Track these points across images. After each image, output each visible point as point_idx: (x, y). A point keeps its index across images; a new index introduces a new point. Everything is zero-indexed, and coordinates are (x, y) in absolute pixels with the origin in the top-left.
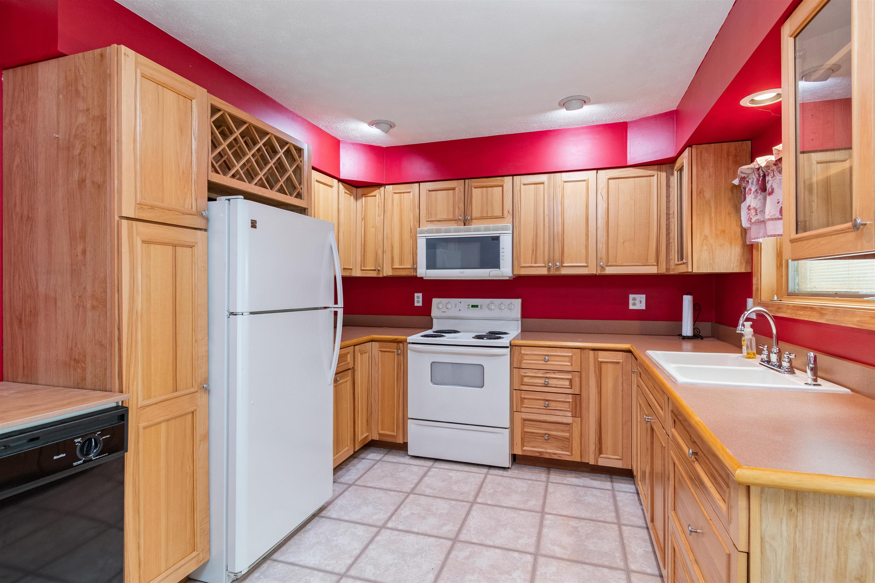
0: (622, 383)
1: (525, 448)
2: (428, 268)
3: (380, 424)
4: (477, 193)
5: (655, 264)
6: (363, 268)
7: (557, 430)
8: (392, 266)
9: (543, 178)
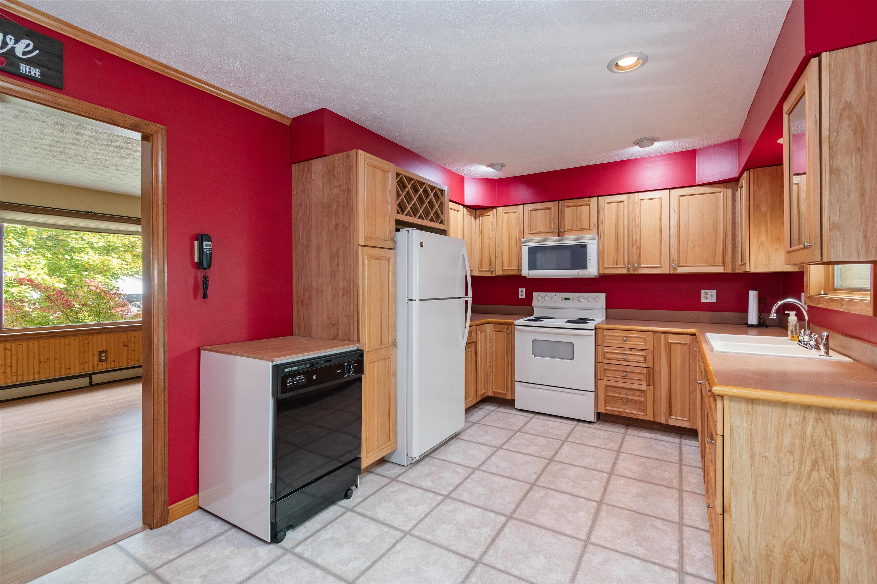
0: (689, 359)
1: (607, 408)
2: (531, 268)
3: (494, 384)
4: (569, 212)
5: (722, 265)
6: (480, 270)
7: (634, 395)
8: (502, 268)
9: (624, 197)
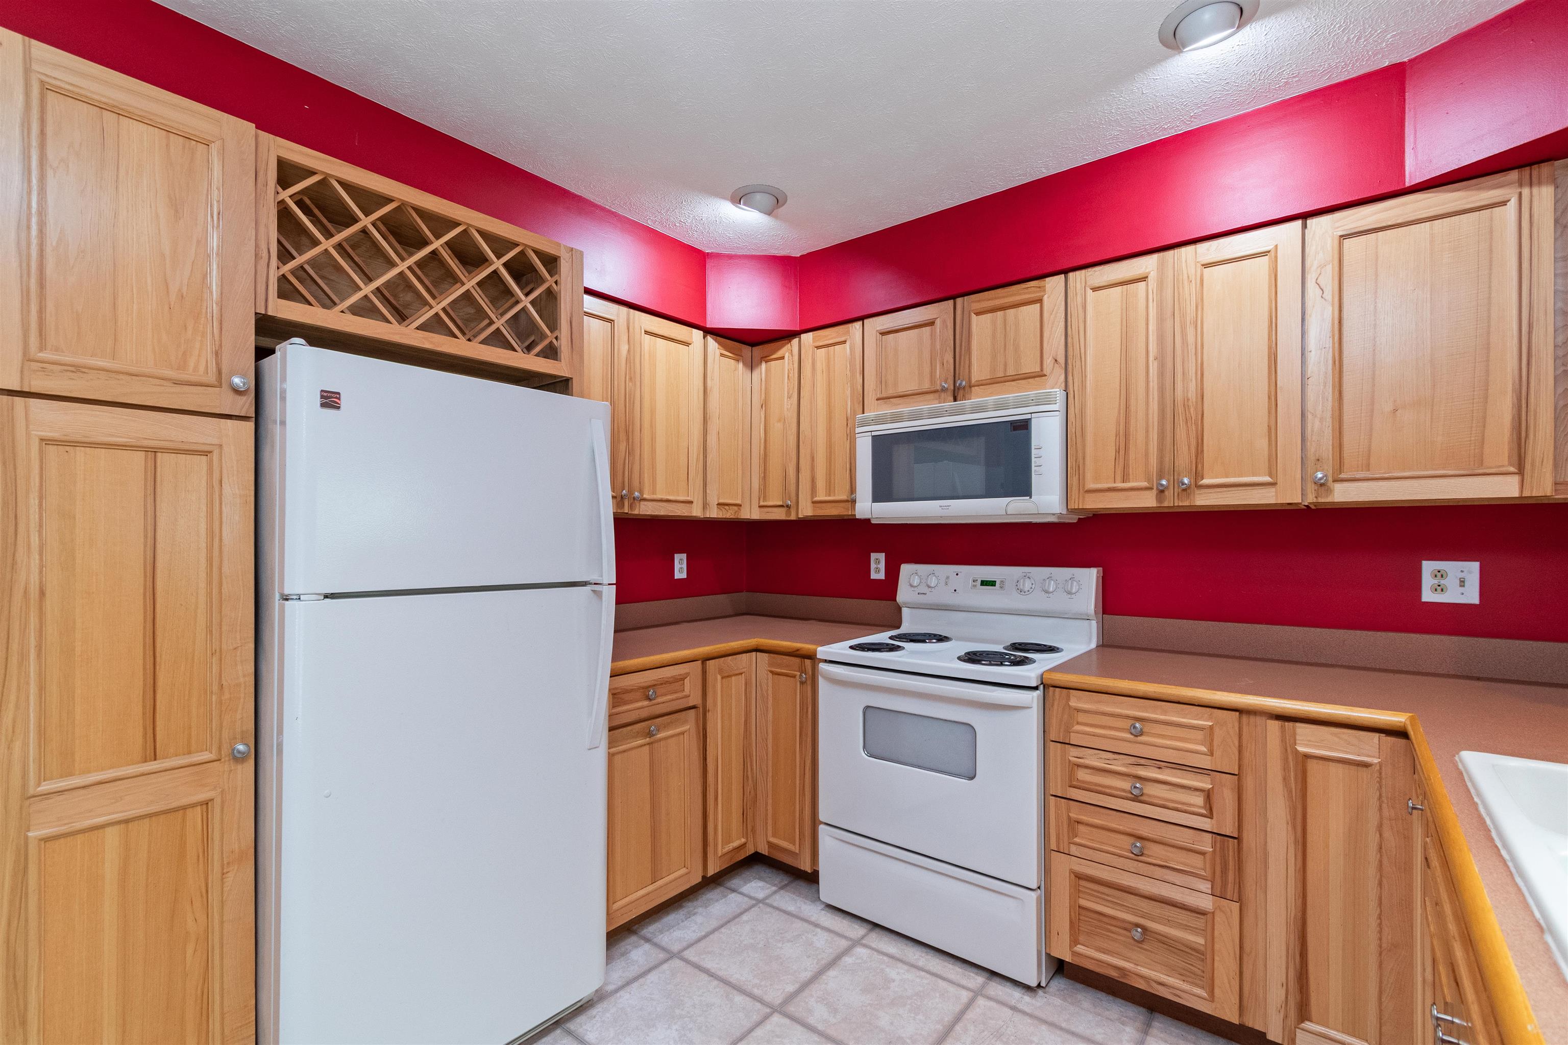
1: (1080, 948)
2: (877, 498)
3: (770, 822)
4: (981, 326)
5: (1512, 469)
6: (762, 503)
7: (1168, 922)
8: (812, 498)
9: (1147, 264)
